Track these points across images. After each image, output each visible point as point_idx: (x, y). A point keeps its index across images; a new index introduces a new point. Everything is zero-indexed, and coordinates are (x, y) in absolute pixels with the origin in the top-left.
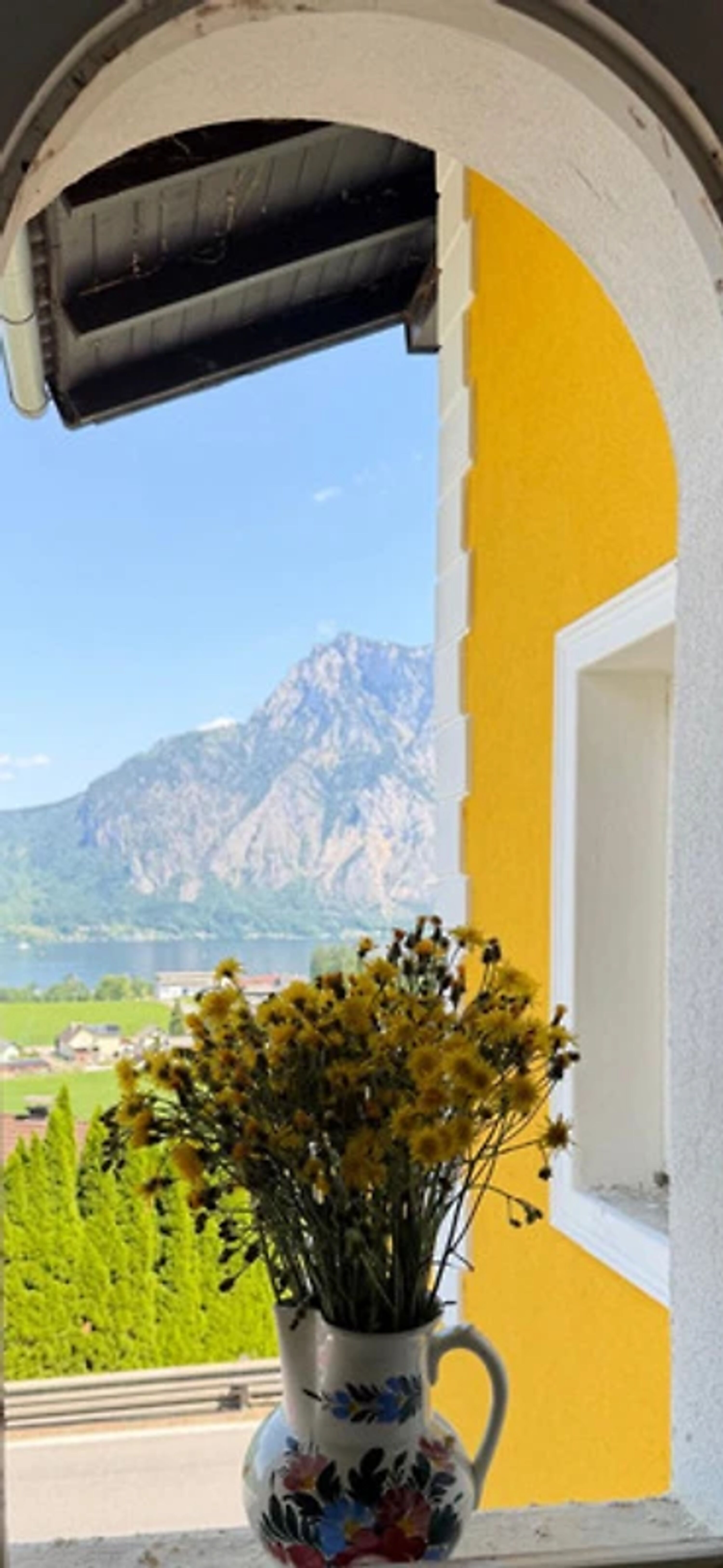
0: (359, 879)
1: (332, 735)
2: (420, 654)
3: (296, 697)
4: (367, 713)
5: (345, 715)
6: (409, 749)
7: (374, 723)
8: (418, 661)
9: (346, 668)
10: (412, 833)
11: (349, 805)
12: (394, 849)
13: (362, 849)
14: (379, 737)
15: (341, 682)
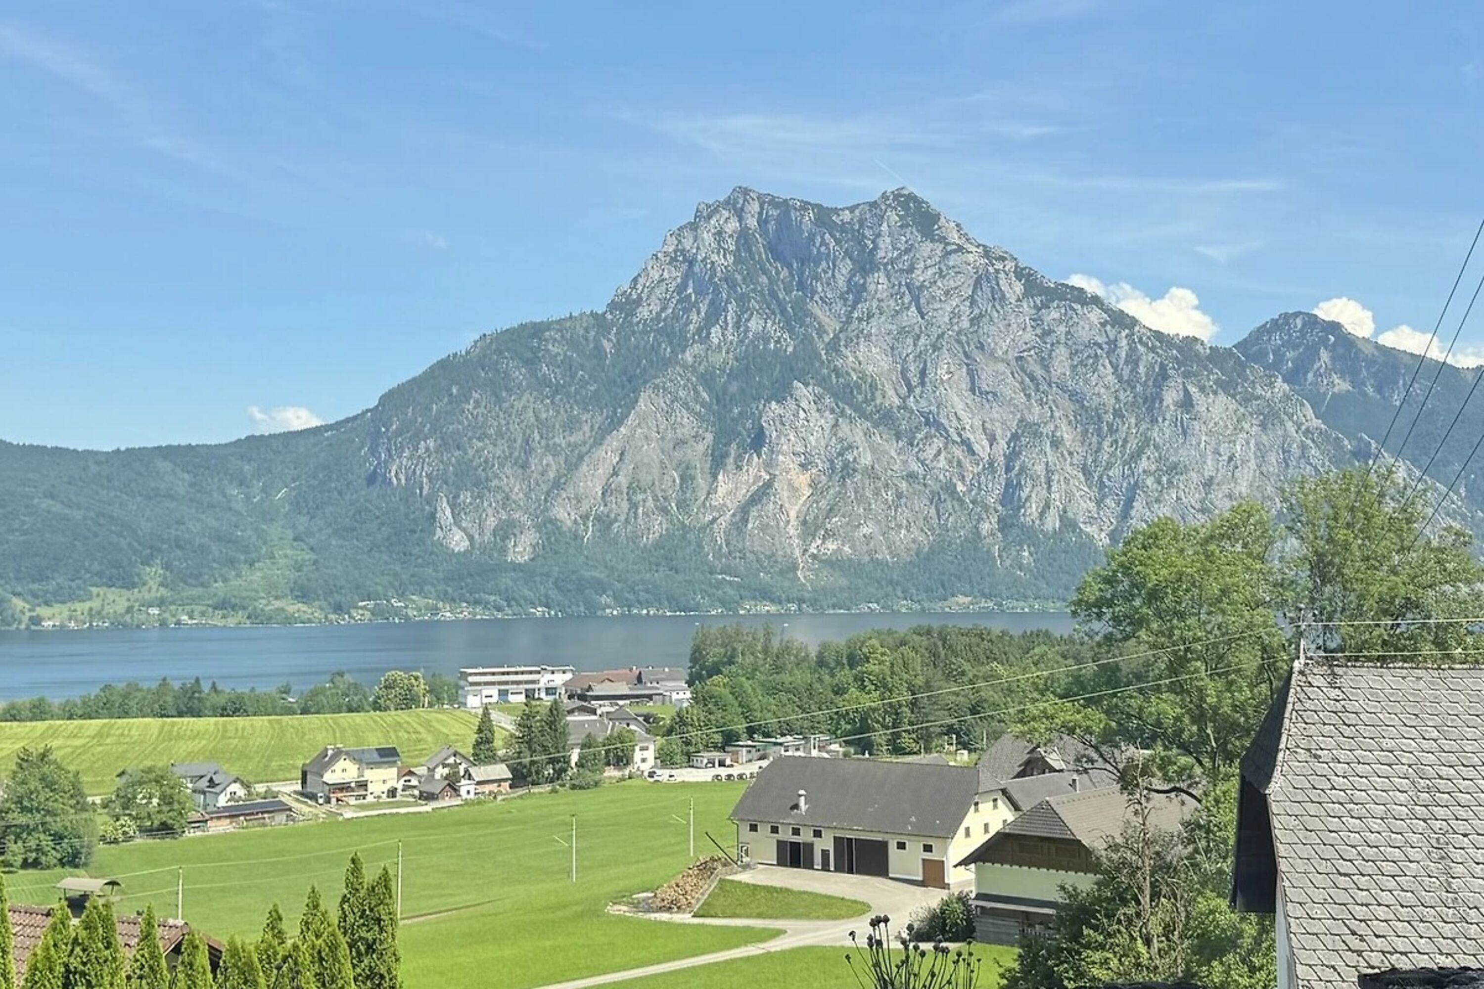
0: (764, 528)
1: (724, 329)
2: (846, 216)
3: (673, 275)
4: (773, 294)
5: (742, 300)
6: (833, 347)
7: (783, 312)
8: (843, 226)
9: (743, 235)
10: (839, 465)
11: (749, 424)
12: (813, 484)
13: (769, 485)
14: (791, 331)
15: (736, 254)
